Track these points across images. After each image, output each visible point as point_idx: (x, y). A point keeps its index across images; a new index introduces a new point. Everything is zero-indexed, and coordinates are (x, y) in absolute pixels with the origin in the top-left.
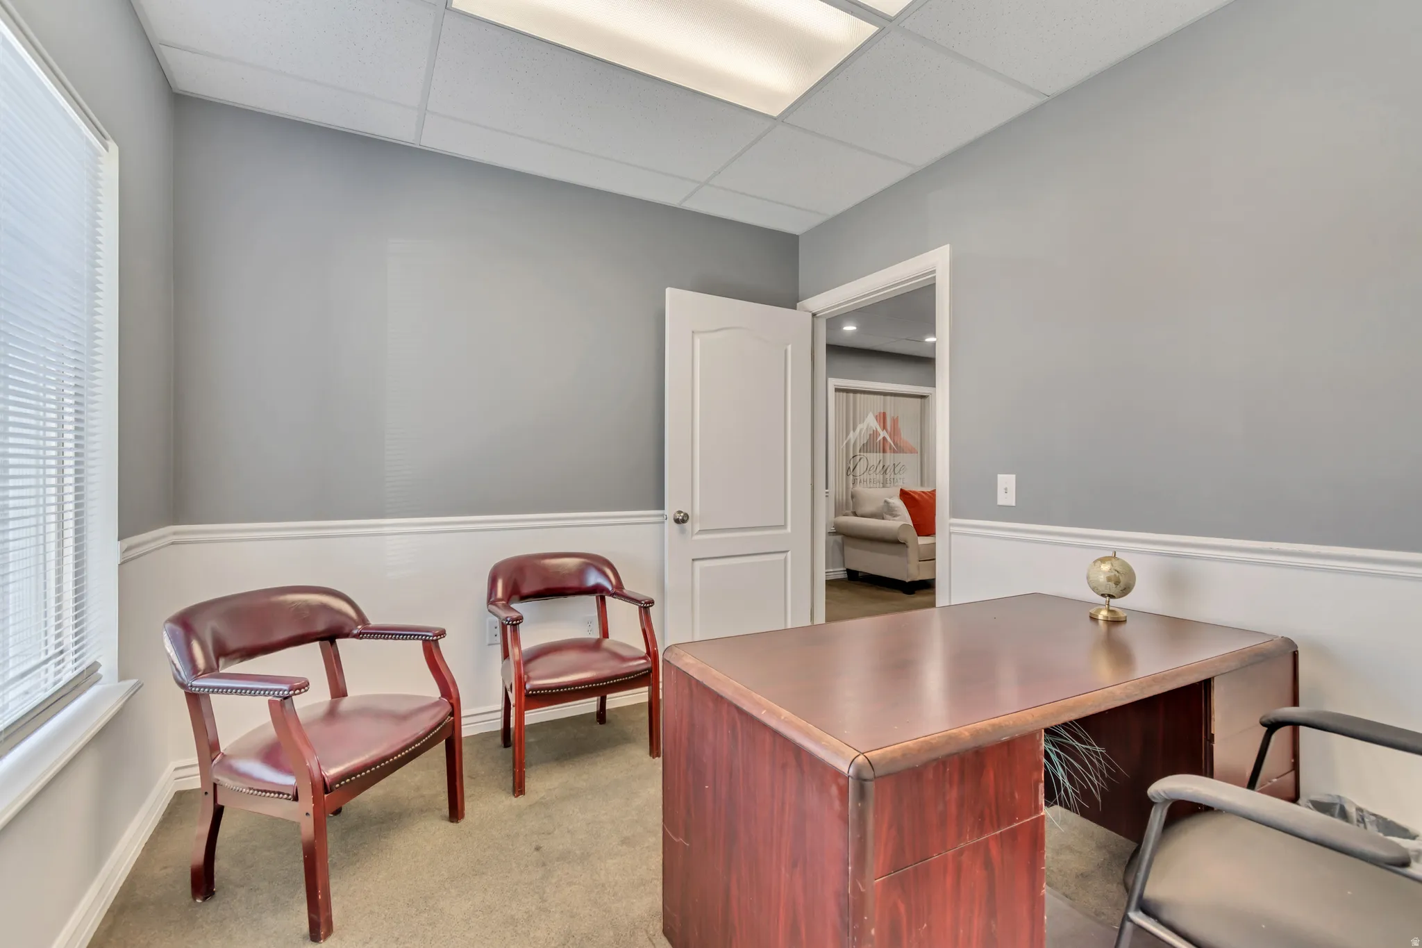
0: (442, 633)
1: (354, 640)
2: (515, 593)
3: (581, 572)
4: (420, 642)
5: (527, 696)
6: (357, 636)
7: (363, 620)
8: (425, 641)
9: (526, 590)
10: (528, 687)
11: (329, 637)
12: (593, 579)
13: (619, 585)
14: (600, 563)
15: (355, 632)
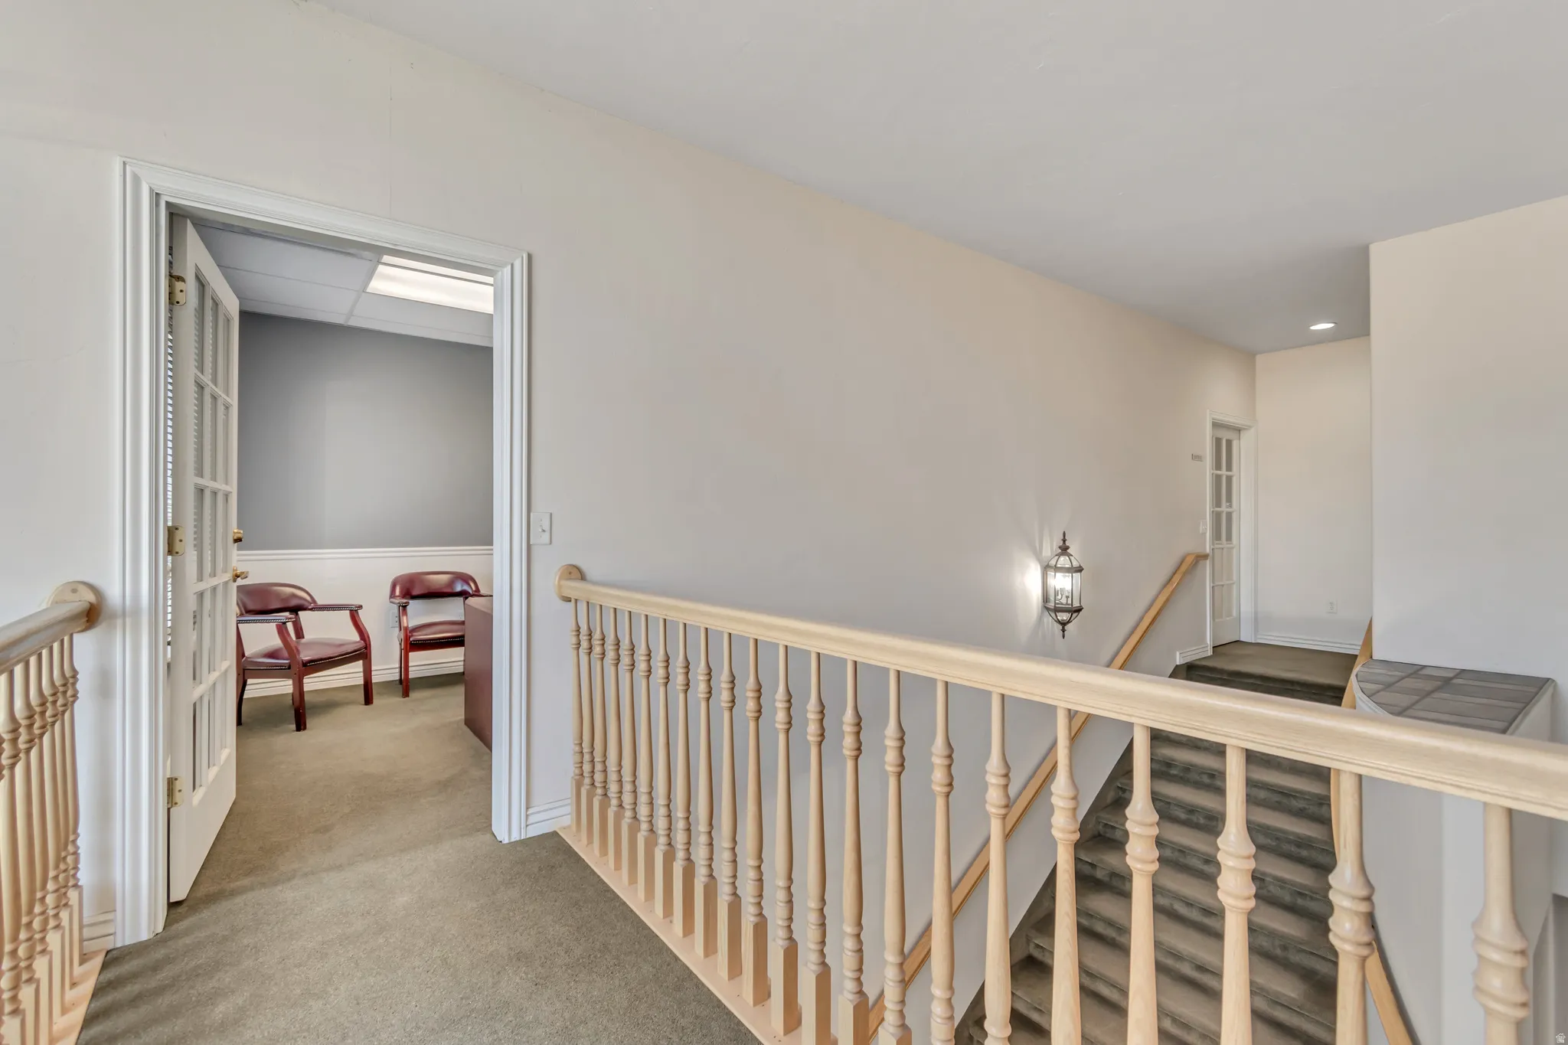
0: (360, 607)
1: (310, 612)
2: (408, 594)
3: (451, 583)
4: (348, 611)
5: (411, 644)
6: (311, 610)
7: (314, 601)
8: (351, 611)
9: (415, 592)
10: (411, 639)
11: (295, 610)
12: (459, 588)
13: (478, 590)
14: (466, 579)
15: (310, 607)
